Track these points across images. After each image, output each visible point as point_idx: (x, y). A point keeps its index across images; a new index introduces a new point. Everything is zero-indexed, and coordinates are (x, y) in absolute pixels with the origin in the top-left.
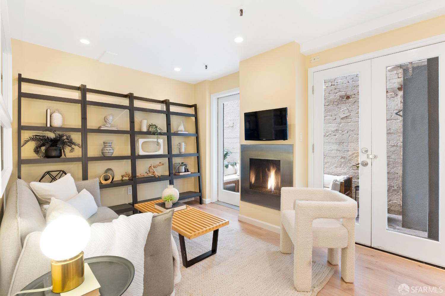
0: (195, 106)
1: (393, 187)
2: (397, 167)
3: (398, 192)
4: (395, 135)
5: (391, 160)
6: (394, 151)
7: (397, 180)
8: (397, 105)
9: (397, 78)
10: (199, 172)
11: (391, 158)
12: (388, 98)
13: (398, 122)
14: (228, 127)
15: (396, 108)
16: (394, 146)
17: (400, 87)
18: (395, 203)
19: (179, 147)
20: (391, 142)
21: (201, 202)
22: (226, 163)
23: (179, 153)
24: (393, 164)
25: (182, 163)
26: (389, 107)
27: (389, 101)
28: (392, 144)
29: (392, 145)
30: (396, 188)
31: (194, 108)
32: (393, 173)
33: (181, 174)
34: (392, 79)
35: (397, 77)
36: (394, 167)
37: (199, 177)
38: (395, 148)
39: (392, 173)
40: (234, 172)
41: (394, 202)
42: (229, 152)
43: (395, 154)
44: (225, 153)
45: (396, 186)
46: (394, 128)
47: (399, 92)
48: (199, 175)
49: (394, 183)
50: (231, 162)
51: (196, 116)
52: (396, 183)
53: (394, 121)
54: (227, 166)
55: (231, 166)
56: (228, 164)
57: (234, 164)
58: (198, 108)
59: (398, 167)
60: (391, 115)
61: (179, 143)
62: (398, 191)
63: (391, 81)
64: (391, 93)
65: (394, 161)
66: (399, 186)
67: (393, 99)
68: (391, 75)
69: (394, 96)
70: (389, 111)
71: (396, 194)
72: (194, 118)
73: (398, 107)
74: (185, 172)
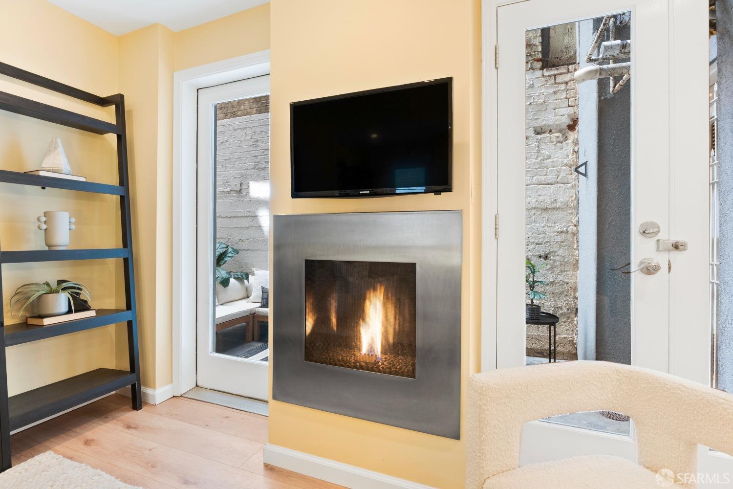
0: (117, 102)
1: (561, 309)
2: (567, 271)
3: (568, 318)
4: (563, 212)
5: (557, 258)
6: (563, 242)
7: (566, 295)
8: (567, 156)
9: (566, 107)
10: (129, 307)
11: (558, 255)
12: (552, 142)
13: (568, 189)
14: (228, 193)
15: (565, 161)
16: (562, 232)
17: (571, 123)
18: (565, 338)
19: (44, 227)
20: (557, 226)
21: (136, 401)
22: (222, 273)
23: (47, 248)
24: (561, 265)
25: (60, 282)
26: (554, 160)
27: (554, 148)
28: (558, 228)
29: (559, 230)
30: (565, 310)
31: (113, 107)
32: (561, 283)
33: (47, 322)
34: (559, 108)
35: (567, 105)
36: (562, 272)
37: (130, 324)
38: (564, 235)
39: (558, 283)
40: (242, 294)
41: (563, 336)
42: (230, 250)
43: (563, 247)
44: (220, 251)
45: (566, 307)
46: (562, 200)
47: (570, 133)
48: (129, 315)
49: (562, 302)
50: (234, 271)
51: (120, 130)
52: (565, 301)
53: (563, 185)
54: (225, 283)
55: (234, 280)
56: (228, 276)
57: (244, 276)
58: (130, 111)
59: (569, 271)
60: (558, 173)
61: (45, 214)
62: (569, 315)
63: (557, 110)
64: (557, 134)
65: (562, 260)
66: (571, 308)
67: (560, 144)
68: (557, 100)
69: (562, 139)
70: (554, 167)
71: (565, 322)
72: (112, 138)
73: (570, 160)
74: (70, 311)
